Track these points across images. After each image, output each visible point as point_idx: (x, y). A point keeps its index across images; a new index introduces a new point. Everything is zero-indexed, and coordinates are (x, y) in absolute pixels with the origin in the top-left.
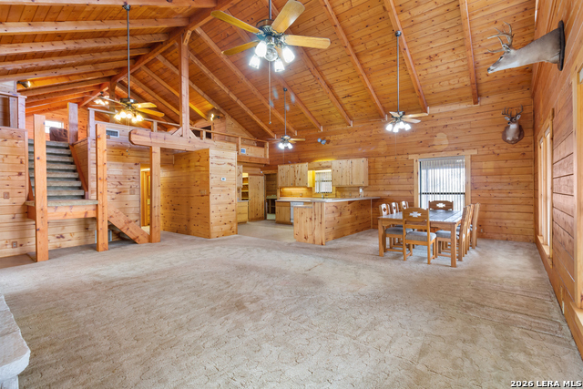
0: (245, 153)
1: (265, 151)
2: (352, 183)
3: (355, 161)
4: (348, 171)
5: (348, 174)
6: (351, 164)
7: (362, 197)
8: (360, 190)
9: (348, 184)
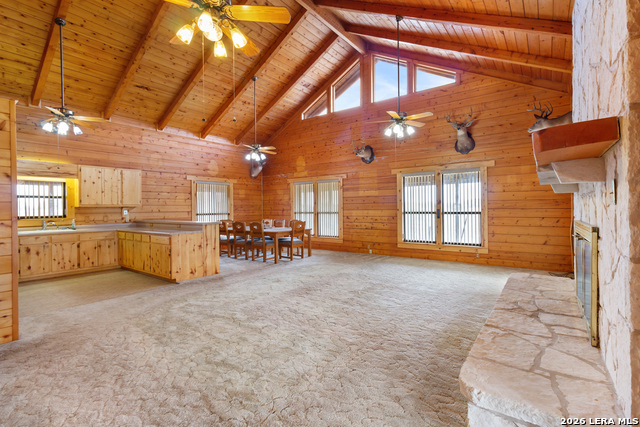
2: (122, 202)
3: (127, 173)
4: (115, 185)
5: (115, 189)
6: (120, 176)
7: (127, 220)
8: (125, 212)
9: (115, 203)
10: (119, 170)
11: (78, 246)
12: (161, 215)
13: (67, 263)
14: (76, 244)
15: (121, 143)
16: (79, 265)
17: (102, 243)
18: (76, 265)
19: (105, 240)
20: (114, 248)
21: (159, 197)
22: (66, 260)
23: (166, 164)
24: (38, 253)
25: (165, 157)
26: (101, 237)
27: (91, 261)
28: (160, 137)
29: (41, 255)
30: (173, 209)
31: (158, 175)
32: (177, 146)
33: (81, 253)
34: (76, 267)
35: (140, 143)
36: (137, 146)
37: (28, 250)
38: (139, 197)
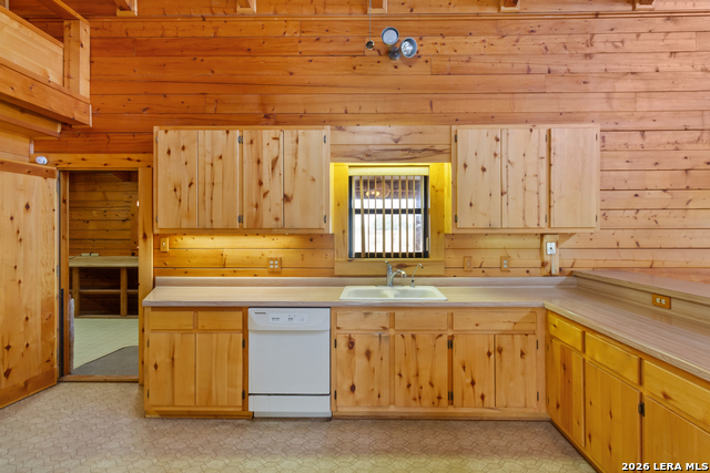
2: (548, 219)
3: (561, 134)
4: (531, 172)
5: (532, 184)
6: (544, 145)
7: (555, 270)
8: (550, 246)
9: (532, 223)
10: (542, 130)
11: (450, 345)
12: (643, 258)
13: (427, 388)
14: (445, 339)
15: (540, 65)
16: (451, 396)
17: (505, 341)
18: (445, 396)
19: (512, 334)
20: (535, 358)
21: (639, 203)
22: (424, 380)
23: (658, 104)
24: (368, 354)
25: (656, 86)
26: (502, 323)
27: (479, 389)
28: (642, 26)
29: (375, 357)
30: (679, 239)
31: (636, 139)
32: (692, 44)
33: (457, 366)
34: (445, 401)
35: (588, 56)
36: (579, 66)
37: (351, 344)
38: (593, 205)
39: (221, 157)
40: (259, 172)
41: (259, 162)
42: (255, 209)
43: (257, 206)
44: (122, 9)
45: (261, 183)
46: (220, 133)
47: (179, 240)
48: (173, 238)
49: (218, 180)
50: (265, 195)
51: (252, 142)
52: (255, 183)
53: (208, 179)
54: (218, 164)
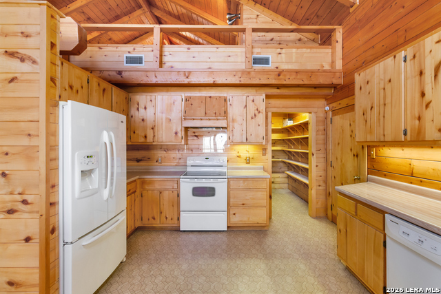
0: (271, 66)
1: (333, 54)
39: (390, 81)
40: (421, 83)
41: (421, 73)
42: (417, 122)
43: (419, 119)
44: (352, 7)
45: (423, 95)
46: (389, 61)
47: (381, 150)
48: (377, 149)
49: (388, 101)
50: (427, 106)
51: (414, 57)
52: (418, 95)
53: (382, 102)
54: (388, 87)
